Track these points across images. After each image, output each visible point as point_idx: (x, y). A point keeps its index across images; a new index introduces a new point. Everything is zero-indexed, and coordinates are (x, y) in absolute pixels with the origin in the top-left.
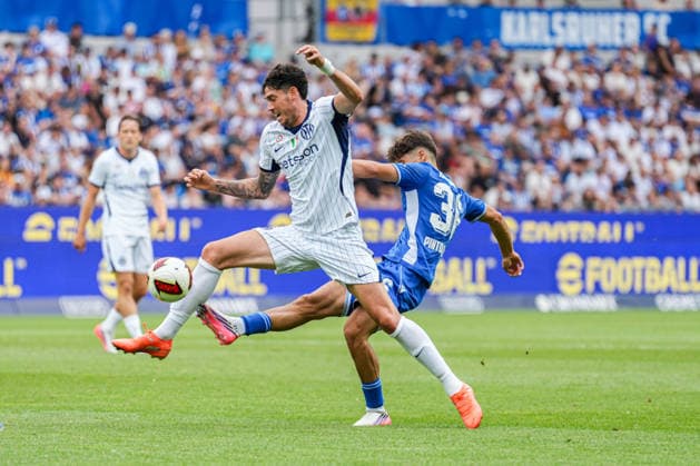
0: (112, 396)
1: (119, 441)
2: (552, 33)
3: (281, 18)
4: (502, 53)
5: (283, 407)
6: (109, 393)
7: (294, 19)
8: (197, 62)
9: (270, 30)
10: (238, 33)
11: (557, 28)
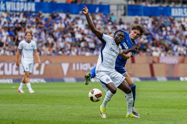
0: (76, 102)
1: (77, 112)
2: (184, 13)
3: (118, 10)
4: (172, 18)
5: (118, 104)
6: (75, 101)
7: (121, 10)
8: (97, 20)
9: (115, 13)
10: (107, 13)
11: (185, 12)
